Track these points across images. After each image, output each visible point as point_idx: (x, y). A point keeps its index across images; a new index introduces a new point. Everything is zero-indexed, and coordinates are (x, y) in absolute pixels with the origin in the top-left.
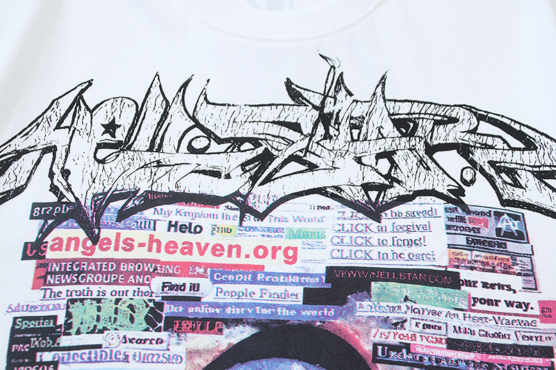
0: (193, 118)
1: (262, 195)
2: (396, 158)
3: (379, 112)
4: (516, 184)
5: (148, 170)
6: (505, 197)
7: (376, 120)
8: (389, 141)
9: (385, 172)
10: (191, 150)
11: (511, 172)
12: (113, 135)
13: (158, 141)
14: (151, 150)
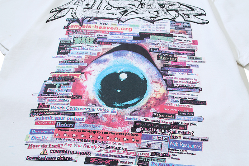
0: (108, 3)
1: (124, 18)
2: (159, 12)
3: (155, 3)
4: (189, 17)
5: (96, 13)
6: (186, 20)
7: (154, 4)
8: (157, 9)
9: (156, 15)
10: (107, 9)
11: (188, 15)
12: (88, 6)
13: (99, 7)
14: (97, 9)
